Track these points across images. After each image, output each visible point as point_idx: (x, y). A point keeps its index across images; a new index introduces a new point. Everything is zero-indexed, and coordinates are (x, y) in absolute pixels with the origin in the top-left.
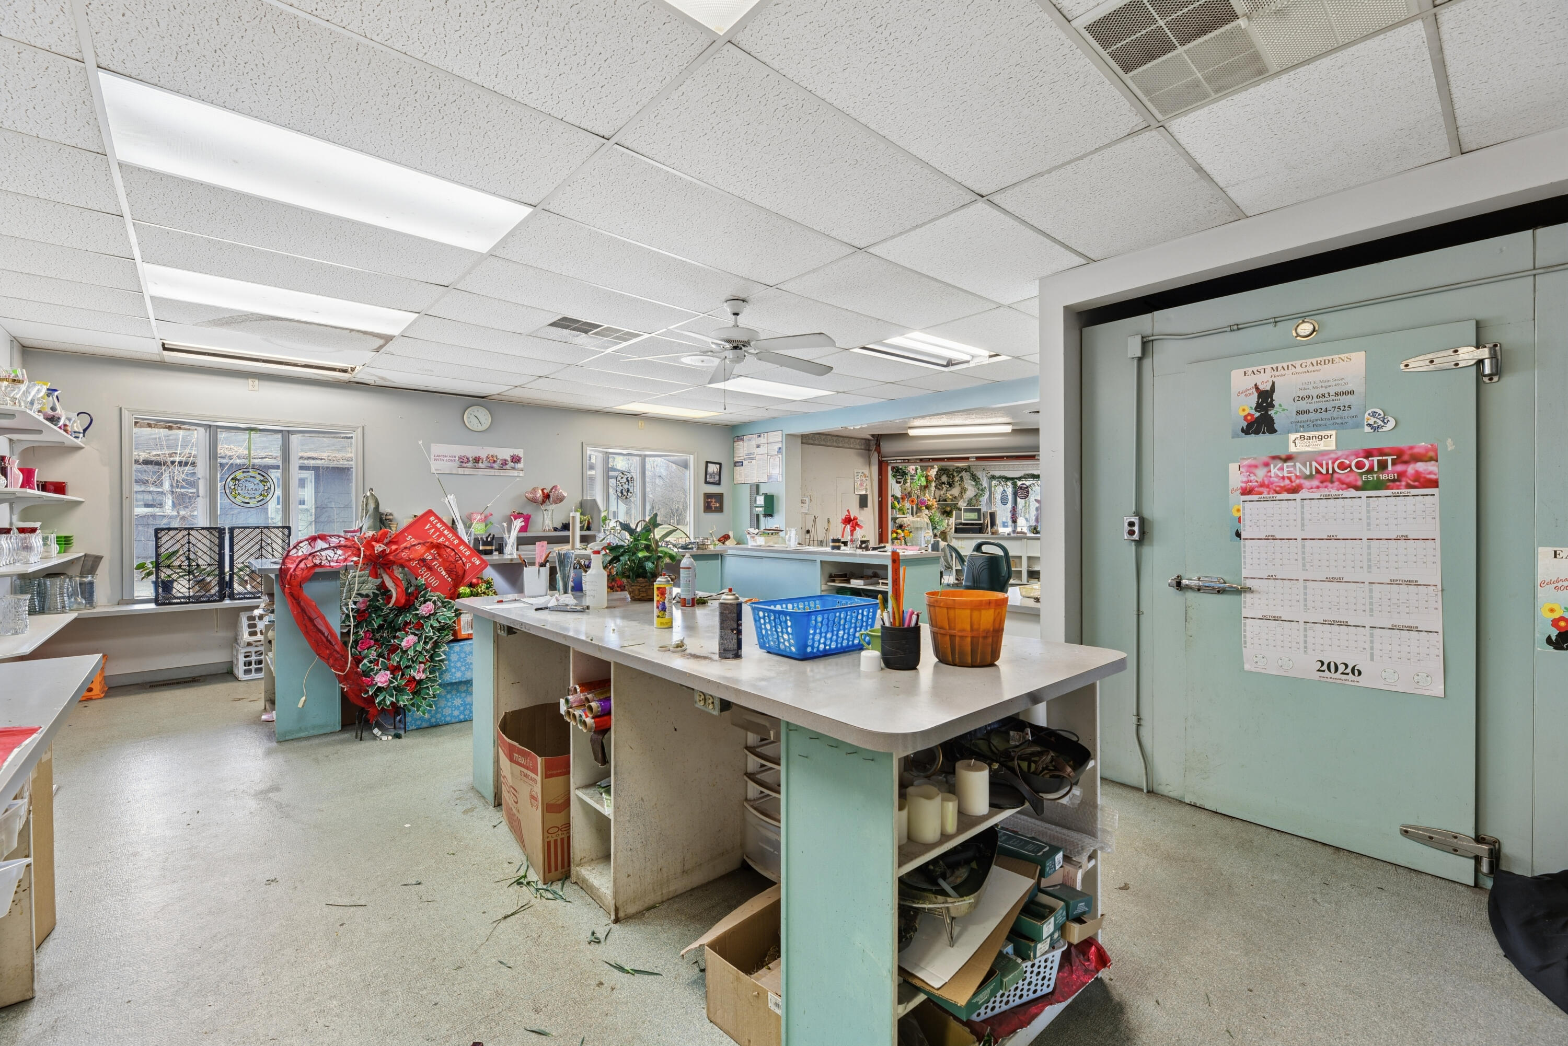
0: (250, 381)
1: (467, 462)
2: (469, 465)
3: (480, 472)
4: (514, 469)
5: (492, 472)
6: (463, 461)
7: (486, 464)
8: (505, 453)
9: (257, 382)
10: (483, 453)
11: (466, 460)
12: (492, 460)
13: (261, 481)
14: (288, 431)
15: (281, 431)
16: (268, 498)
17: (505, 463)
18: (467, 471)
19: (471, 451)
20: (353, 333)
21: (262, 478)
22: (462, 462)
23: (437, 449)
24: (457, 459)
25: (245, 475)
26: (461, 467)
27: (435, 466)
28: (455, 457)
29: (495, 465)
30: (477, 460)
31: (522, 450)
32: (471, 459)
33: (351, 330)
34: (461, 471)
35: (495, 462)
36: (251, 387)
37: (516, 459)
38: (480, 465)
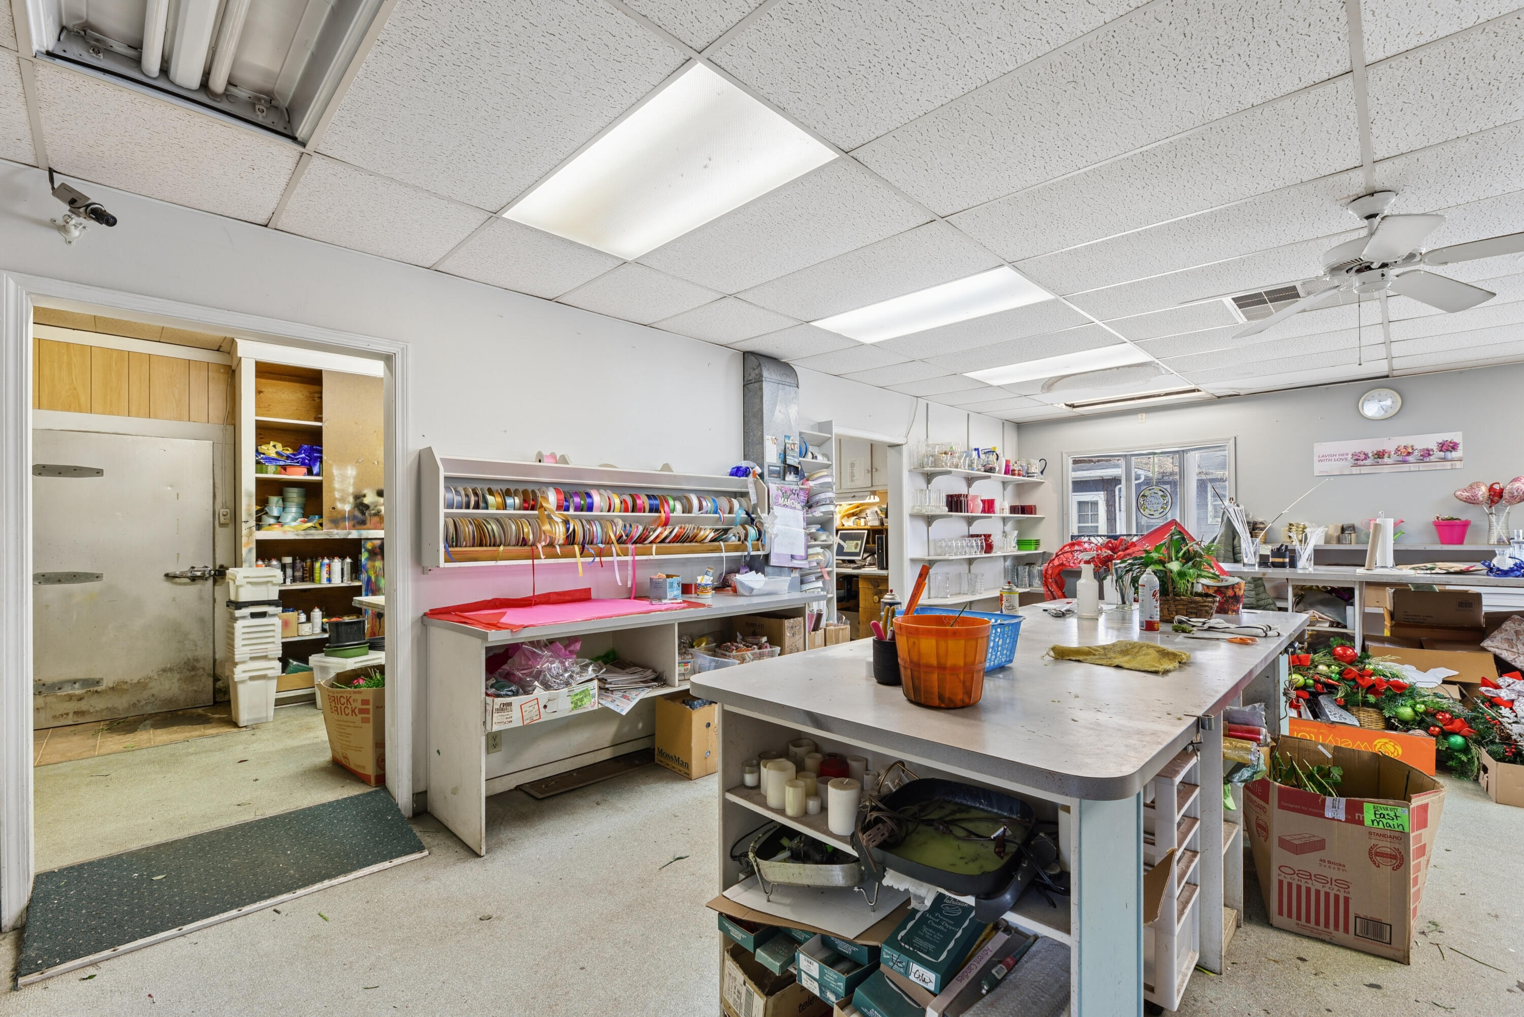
0: (1139, 415)
1: (1365, 459)
2: (1368, 462)
3: (1386, 469)
4: (1445, 459)
5: (1405, 467)
6: (1359, 459)
7: (1394, 457)
8: (1431, 441)
9: (1144, 415)
10: (1390, 445)
11: (1362, 456)
12: (1405, 455)
13: (1162, 496)
14: (1183, 451)
15: (1177, 452)
16: (1168, 510)
17: (1427, 453)
18: (1364, 470)
19: (1370, 446)
20: (1120, 369)
21: (1162, 494)
22: (1357, 460)
23: (1322, 448)
24: (1350, 456)
25: (1150, 492)
26: (1356, 465)
27: (1319, 468)
28: (1347, 454)
29: (1410, 458)
30: (1380, 455)
31: (1461, 433)
32: (1370, 455)
33: (1118, 368)
34: (1355, 470)
35: (1409, 454)
36: (1140, 421)
37: (1448, 447)
38: (1386, 460)
